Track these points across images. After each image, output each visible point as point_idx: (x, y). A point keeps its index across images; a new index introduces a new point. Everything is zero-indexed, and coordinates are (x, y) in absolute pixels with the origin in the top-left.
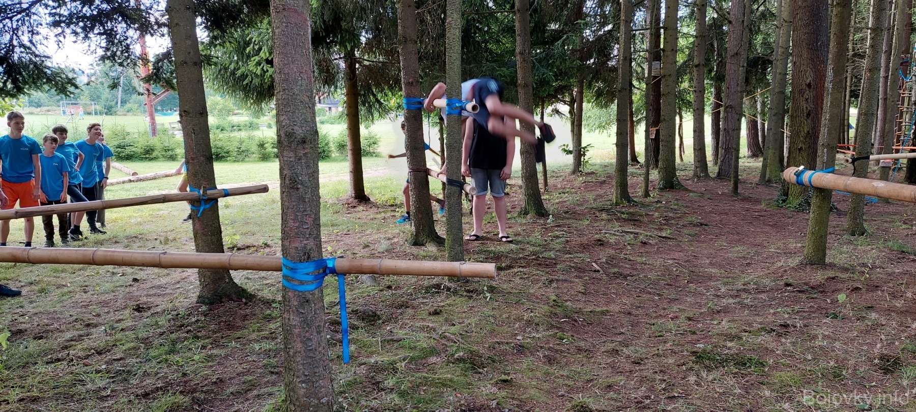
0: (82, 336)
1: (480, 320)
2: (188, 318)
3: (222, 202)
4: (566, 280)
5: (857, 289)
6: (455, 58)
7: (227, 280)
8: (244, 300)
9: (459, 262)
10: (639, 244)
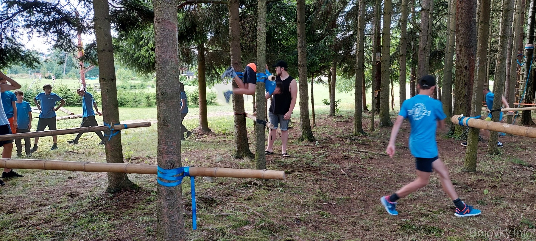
0: (37, 212)
1: (275, 203)
2: (100, 201)
3: (123, 132)
4: (326, 180)
5: (495, 186)
6: (262, 50)
7: (125, 179)
8: (134, 191)
9: (263, 170)
10: (369, 158)
